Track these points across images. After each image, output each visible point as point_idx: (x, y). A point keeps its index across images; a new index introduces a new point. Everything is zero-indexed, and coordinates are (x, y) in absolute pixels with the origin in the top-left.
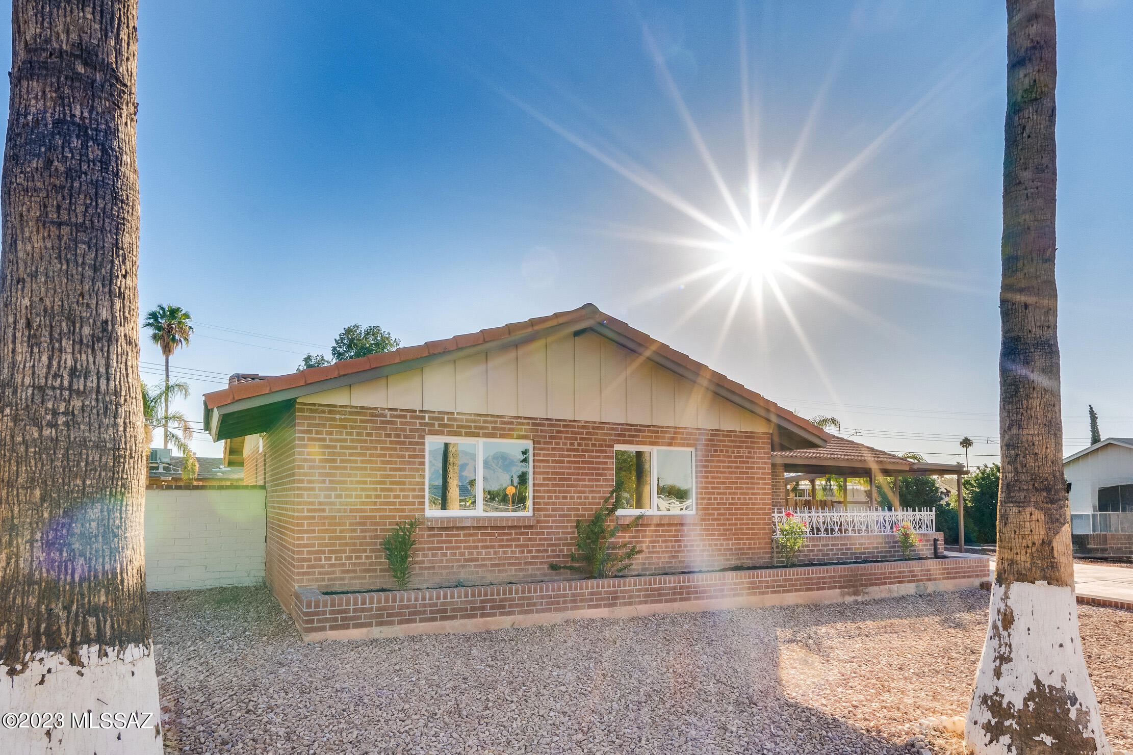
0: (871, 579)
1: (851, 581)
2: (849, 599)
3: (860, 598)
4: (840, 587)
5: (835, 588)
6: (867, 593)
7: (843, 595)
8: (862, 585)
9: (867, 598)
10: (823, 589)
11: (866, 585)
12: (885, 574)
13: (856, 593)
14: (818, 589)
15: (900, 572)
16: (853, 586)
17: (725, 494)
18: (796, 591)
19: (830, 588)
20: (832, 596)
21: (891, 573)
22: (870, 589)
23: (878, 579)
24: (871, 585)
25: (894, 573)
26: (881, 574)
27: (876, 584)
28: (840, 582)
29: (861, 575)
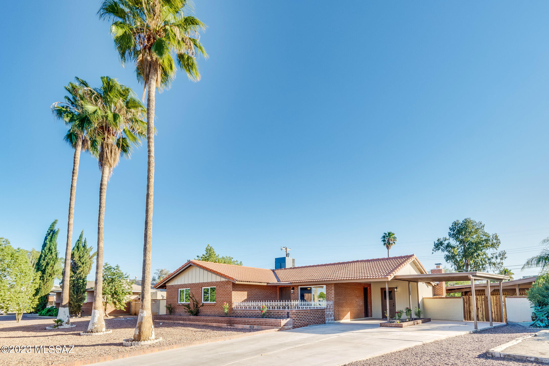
0: (235, 322)
1: (229, 322)
2: (229, 327)
3: (232, 327)
4: (226, 323)
5: (225, 323)
6: (233, 326)
7: (227, 325)
8: (232, 323)
9: (234, 327)
10: (222, 323)
11: (234, 324)
12: (239, 321)
13: (231, 326)
14: (221, 323)
15: (244, 321)
16: (230, 323)
17: (221, 297)
18: (216, 323)
19: (224, 323)
20: (224, 325)
21: (241, 321)
22: (235, 325)
23: (237, 322)
24: (235, 324)
25: (242, 321)
26: (238, 321)
27: (237, 324)
28: (226, 322)
29: (232, 320)
